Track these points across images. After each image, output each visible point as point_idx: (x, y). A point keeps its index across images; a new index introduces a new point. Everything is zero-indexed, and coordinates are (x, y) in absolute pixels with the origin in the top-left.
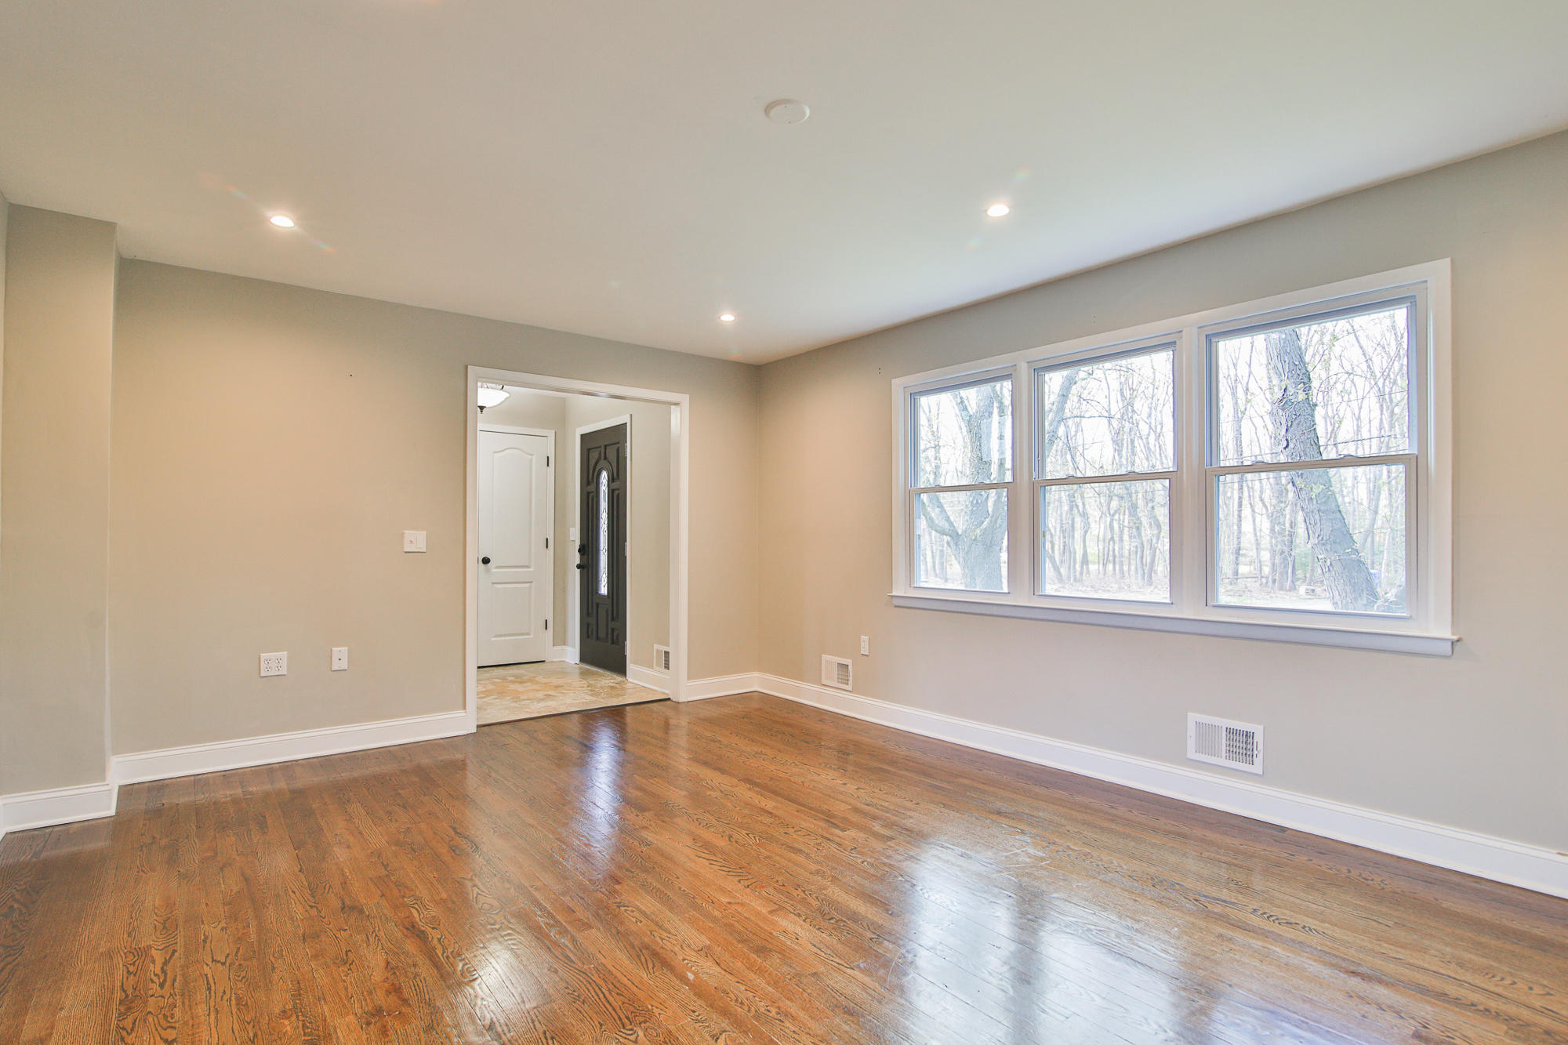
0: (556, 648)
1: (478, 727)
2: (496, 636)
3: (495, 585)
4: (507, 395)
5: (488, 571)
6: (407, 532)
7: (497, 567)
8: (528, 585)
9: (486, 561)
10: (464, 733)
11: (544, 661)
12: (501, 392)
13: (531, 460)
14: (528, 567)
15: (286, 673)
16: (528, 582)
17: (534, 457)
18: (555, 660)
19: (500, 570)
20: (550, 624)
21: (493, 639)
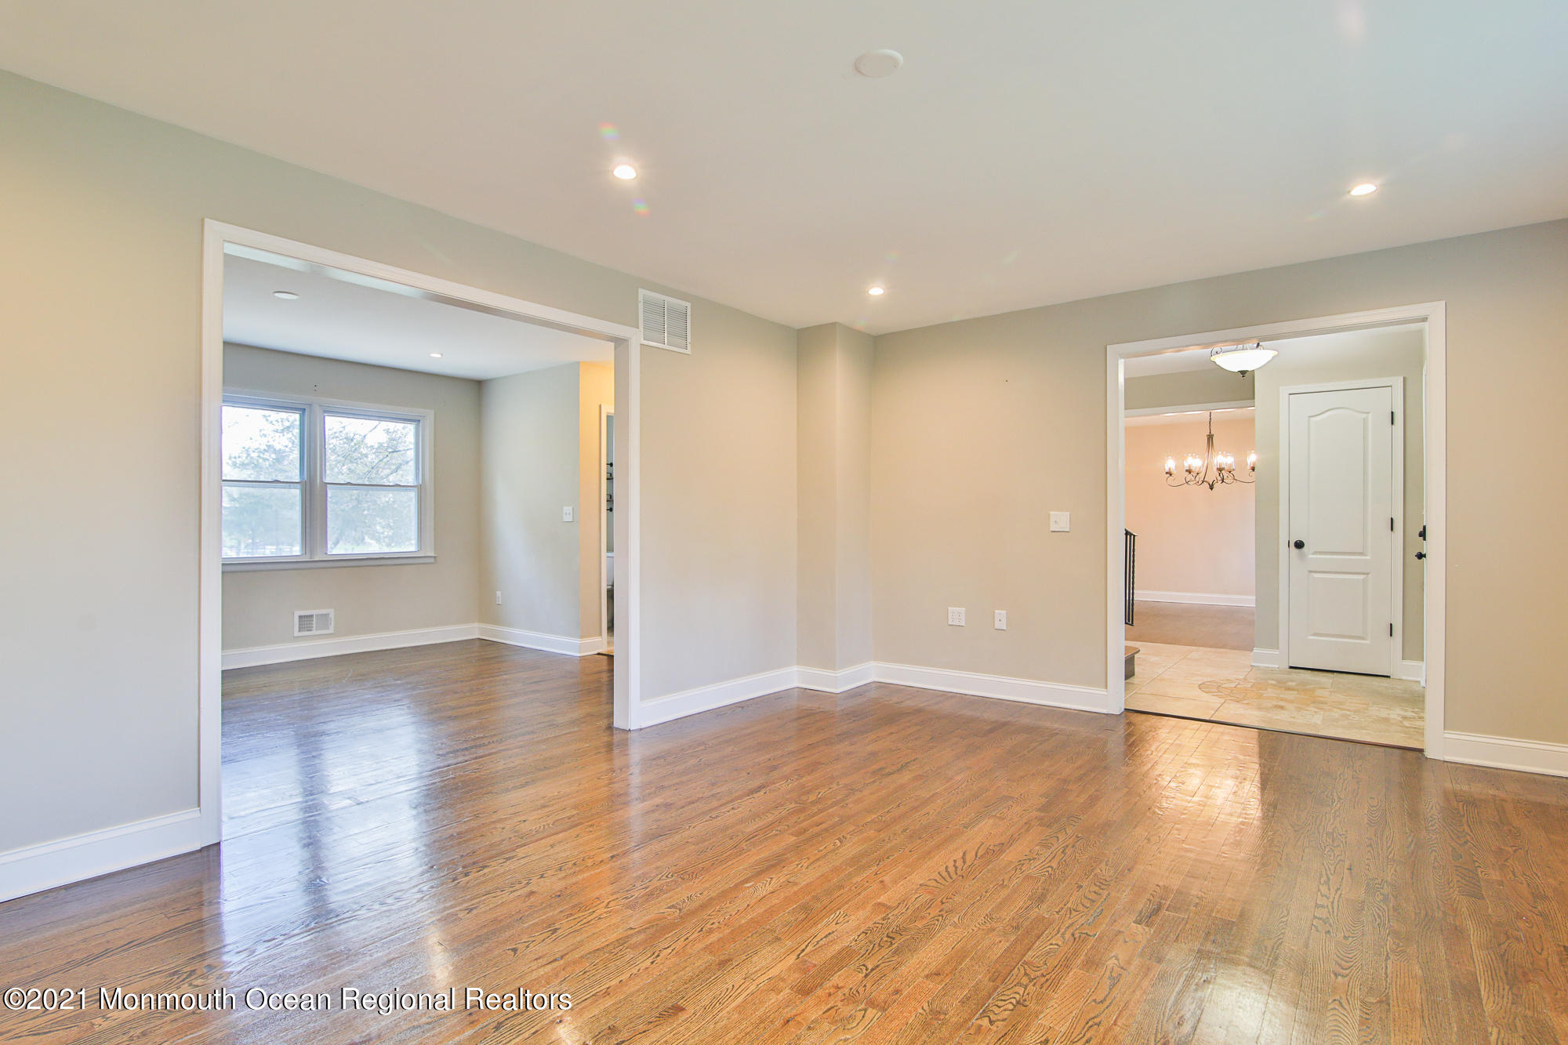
0: (1406, 662)
1: (1125, 709)
2: (1315, 635)
3: (1312, 574)
4: (1272, 353)
5: (1302, 557)
6: (1052, 513)
7: (1316, 553)
8: (1362, 577)
9: (1299, 545)
10: (1105, 711)
11: (1389, 676)
13: (1365, 421)
14: (1362, 554)
15: (963, 624)
16: (1363, 574)
17: (1370, 415)
18: (1404, 678)
19: (1318, 556)
20: (1398, 630)
21: (1310, 638)
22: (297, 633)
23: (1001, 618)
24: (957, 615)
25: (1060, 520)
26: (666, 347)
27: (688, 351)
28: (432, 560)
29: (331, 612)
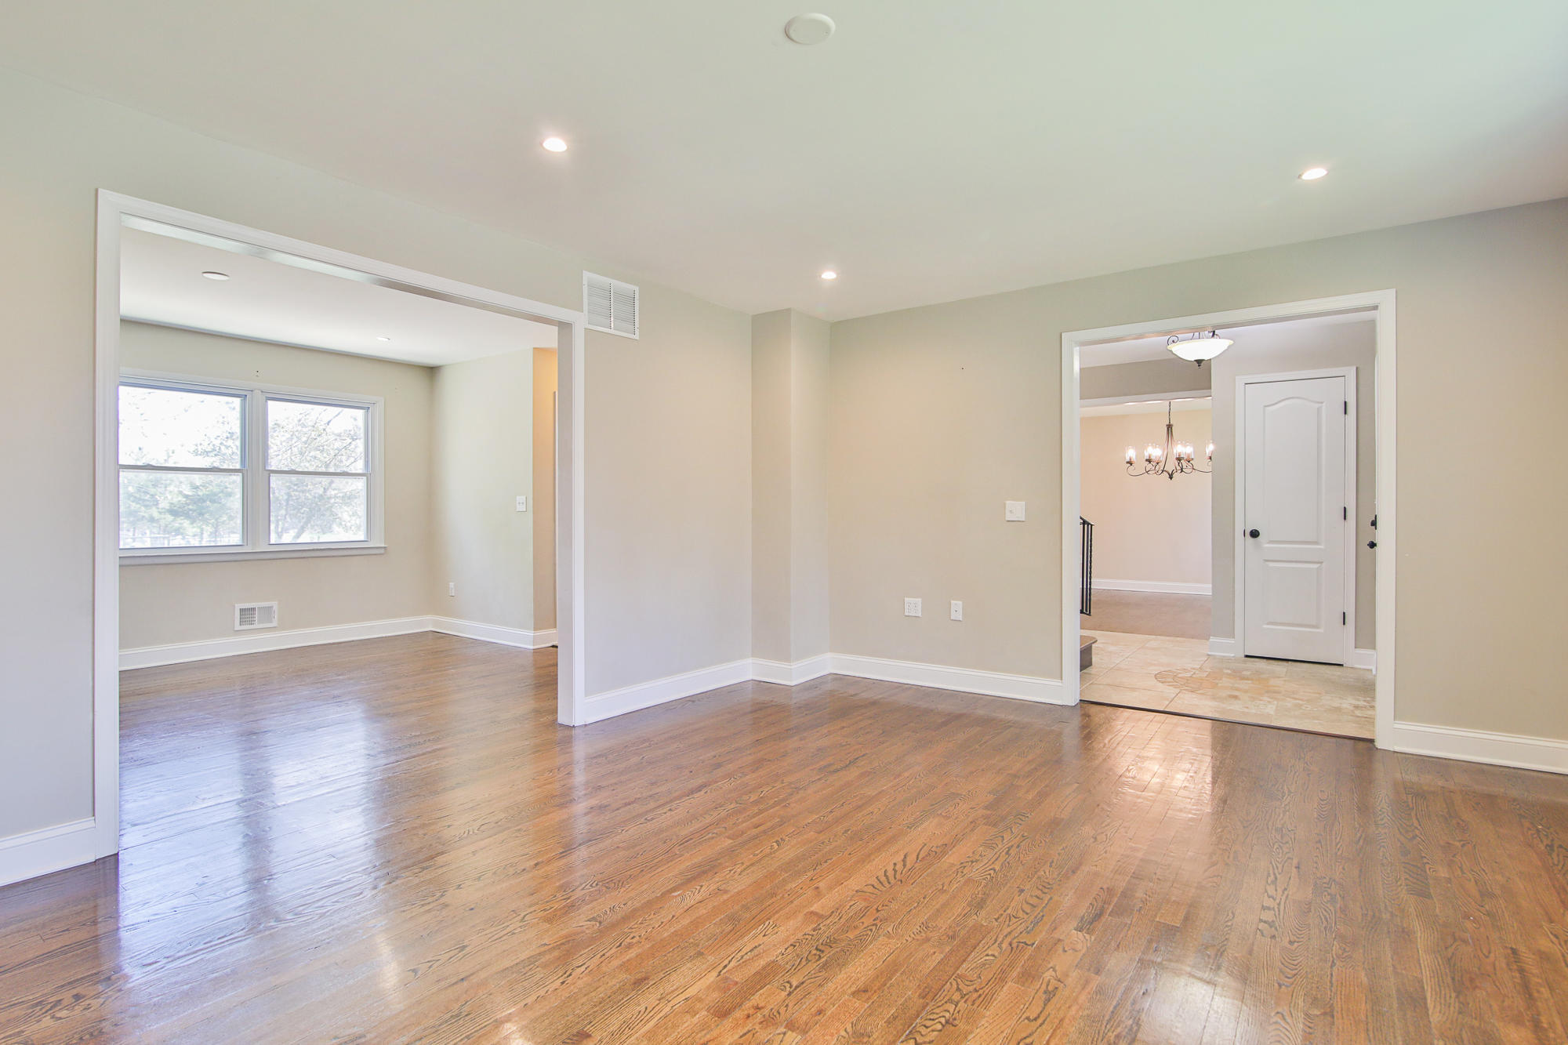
0: (1359, 651)
1: (1081, 700)
2: (1268, 624)
3: (1267, 563)
4: (1228, 342)
5: (1258, 546)
6: (1007, 502)
7: (1270, 542)
8: (1316, 566)
9: (1255, 534)
10: (1060, 702)
11: (1342, 665)
12: (1213, 339)
13: (1319, 410)
14: (1316, 543)
15: (920, 615)
16: (1318, 563)
17: (1324, 404)
18: (1357, 666)
19: (1273, 545)
20: (1350, 618)
21: (1265, 626)
22: (237, 627)
23: (957, 608)
24: (914, 606)
25: (1016, 510)
26: (612, 331)
27: (637, 337)
28: (382, 551)
29: (275, 604)
